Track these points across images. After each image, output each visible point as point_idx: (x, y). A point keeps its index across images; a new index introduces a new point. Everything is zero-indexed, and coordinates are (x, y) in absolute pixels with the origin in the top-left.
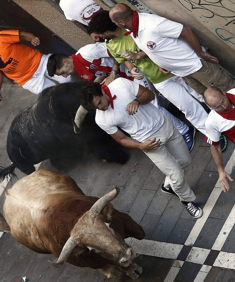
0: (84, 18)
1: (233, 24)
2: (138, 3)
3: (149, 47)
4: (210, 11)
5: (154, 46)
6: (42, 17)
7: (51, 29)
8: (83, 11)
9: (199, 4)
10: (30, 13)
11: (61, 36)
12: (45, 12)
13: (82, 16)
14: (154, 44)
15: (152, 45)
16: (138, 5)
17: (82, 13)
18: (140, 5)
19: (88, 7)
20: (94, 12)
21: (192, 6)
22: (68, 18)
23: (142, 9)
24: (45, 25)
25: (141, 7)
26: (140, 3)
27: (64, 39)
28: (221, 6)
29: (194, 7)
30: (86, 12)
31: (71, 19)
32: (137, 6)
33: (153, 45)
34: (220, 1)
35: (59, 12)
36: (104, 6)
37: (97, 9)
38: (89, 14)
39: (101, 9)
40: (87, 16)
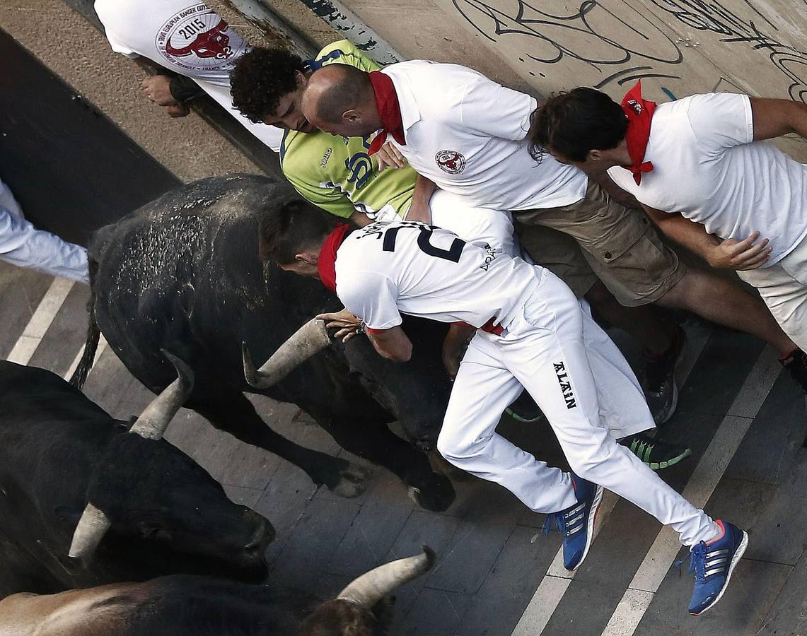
0: (170, 51)
1: (620, 83)
2: (334, 10)
4: (551, 41)
5: (458, 163)
6: (42, 44)
7: (68, 80)
8: (169, 27)
9: (519, 20)
11: (98, 102)
12: (50, 28)
13: (165, 43)
14: (457, 156)
15: (452, 161)
16: (334, 14)
17: (163, 35)
18: (339, 15)
19: (183, 16)
20: (203, 31)
21: (498, 26)
22: (117, 48)
23: (347, 28)
24: (49, 65)
25: (344, 23)
26: (342, 10)
27: (106, 111)
28: (585, 28)
29: (502, 28)
30: (177, 31)
31: (126, 51)
32: (332, 19)
33: (455, 159)
34: (582, 13)
35: (92, 29)
36: (230, 17)
37: (211, 22)
38: (187, 38)
39: (223, 25)
40: (179, 42)
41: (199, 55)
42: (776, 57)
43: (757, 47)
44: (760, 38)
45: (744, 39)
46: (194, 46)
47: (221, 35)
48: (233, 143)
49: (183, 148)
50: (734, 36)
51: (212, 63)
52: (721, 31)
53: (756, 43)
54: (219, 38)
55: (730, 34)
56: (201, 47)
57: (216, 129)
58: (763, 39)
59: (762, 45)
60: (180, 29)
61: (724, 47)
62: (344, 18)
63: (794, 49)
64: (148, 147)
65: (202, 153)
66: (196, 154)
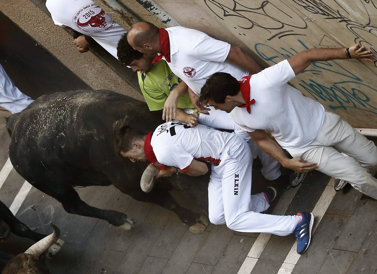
0: (79, 24)
1: (279, 38)
2: (152, 6)
3: (187, 74)
4: (249, 20)
5: (193, 73)
6: (22, 20)
7: (34, 37)
8: (78, 14)
9: (234, 10)
10: (7, 15)
11: (47, 47)
12: (26, 14)
13: (77, 21)
14: (193, 70)
15: (190, 72)
16: (152, 7)
17: (76, 17)
18: (154, 8)
19: (85, 8)
20: (93, 15)
21: (225, 13)
22: (56, 23)
23: (158, 14)
24: (26, 30)
25: (156, 12)
26: (155, 6)
27: (50, 50)
28: (264, 13)
29: (227, 13)
30: (82, 16)
31: (60, 24)
32: (151, 9)
33: (192, 71)
34: (262, 7)
35: (44, 14)
36: (105, 8)
37: (97, 11)
38: (86, 19)
39: (102, 12)
40: (83, 20)
41: (92, 26)
42: (349, 26)
43: (340, 21)
44: (342, 18)
45: (335, 18)
46: (90, 22)
47: (102, 17)
48: (107, 65)
49: (85, 67)
50: (330, 17)
51: (98, 29)
52: (325, 15)
53: (340, 20)
54: (101, 19)
55: (328, 16)
56: (93, 22)
57: (100, 59)
58: (343, 18)
59: (343, 21)
60: (83, 14)
61: (325, 21)
62: (156, 9)
63: (357, 23)
64: (69, 66)
65: (93, 69)
66: (91, 70)
